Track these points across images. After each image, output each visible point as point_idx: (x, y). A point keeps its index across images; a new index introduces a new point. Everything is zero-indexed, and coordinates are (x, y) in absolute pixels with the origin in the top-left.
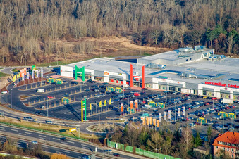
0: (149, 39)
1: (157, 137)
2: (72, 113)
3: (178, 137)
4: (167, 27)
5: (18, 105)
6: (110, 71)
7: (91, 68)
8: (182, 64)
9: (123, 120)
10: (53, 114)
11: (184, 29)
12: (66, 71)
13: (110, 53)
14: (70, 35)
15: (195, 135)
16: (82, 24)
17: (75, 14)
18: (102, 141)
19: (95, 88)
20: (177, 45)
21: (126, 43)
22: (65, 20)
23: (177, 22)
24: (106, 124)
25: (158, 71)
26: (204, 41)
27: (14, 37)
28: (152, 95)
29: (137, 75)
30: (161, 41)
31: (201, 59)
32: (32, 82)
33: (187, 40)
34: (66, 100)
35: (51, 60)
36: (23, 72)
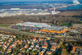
0: (25, 21)
1: (25, 30)
2: (17, 28)
3: (27, 30)
4: (26, 20)
5: (12, 28)
6: (21, 24)
7: (19, 24)
8: (27, 23)
9: (22, 29)
10: (16, 29)
11: (28, 20)
12: (17, 24)
13: (21, 23)
14: (17, 21)
15: (28, 30)
16: (19, 20)
17: (18, 19)
18: (20, 31)
19: (20, 26)
20: (27, 22)
21: (23, 22)
22: (17, 20)
23: (27, 19)
24: (20, 29)
25: (25, 24)
26: (29, 21)
27: (12, 22)
28: (25, 26)
29: (23, 25)
30: (26, 21)
31: (29, 23)
32: (14, 26)
33: (28, 21)
34: (17, 27)
35: (15, 23)
36: (13, 25)
